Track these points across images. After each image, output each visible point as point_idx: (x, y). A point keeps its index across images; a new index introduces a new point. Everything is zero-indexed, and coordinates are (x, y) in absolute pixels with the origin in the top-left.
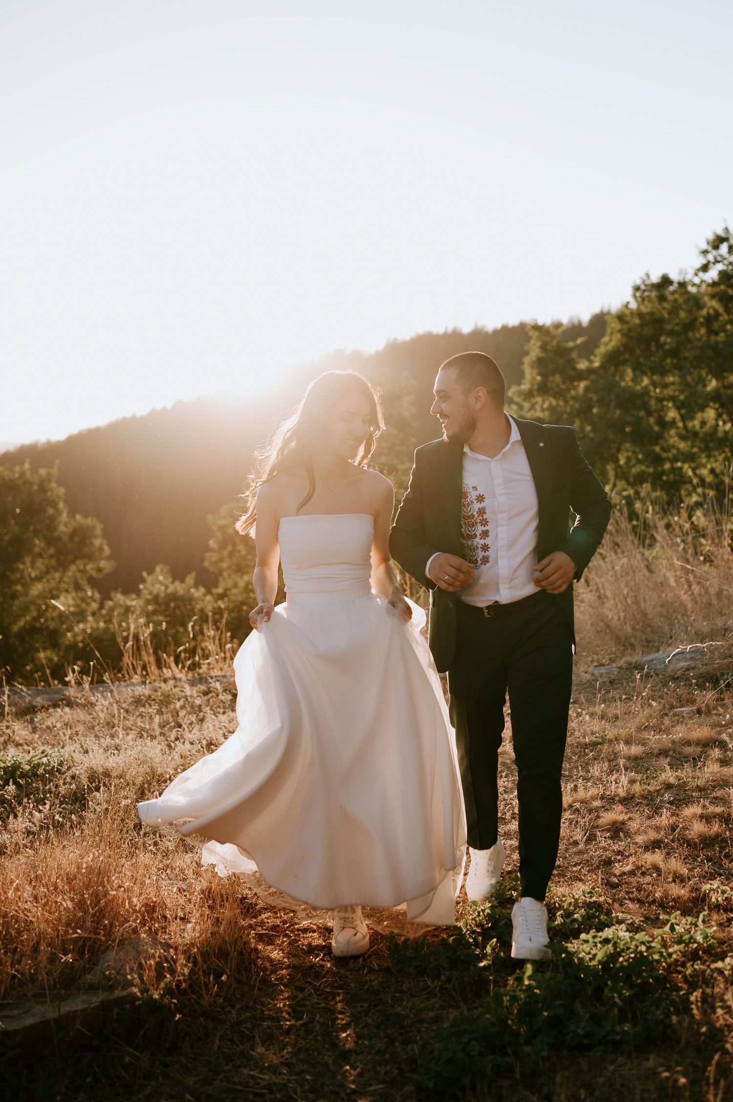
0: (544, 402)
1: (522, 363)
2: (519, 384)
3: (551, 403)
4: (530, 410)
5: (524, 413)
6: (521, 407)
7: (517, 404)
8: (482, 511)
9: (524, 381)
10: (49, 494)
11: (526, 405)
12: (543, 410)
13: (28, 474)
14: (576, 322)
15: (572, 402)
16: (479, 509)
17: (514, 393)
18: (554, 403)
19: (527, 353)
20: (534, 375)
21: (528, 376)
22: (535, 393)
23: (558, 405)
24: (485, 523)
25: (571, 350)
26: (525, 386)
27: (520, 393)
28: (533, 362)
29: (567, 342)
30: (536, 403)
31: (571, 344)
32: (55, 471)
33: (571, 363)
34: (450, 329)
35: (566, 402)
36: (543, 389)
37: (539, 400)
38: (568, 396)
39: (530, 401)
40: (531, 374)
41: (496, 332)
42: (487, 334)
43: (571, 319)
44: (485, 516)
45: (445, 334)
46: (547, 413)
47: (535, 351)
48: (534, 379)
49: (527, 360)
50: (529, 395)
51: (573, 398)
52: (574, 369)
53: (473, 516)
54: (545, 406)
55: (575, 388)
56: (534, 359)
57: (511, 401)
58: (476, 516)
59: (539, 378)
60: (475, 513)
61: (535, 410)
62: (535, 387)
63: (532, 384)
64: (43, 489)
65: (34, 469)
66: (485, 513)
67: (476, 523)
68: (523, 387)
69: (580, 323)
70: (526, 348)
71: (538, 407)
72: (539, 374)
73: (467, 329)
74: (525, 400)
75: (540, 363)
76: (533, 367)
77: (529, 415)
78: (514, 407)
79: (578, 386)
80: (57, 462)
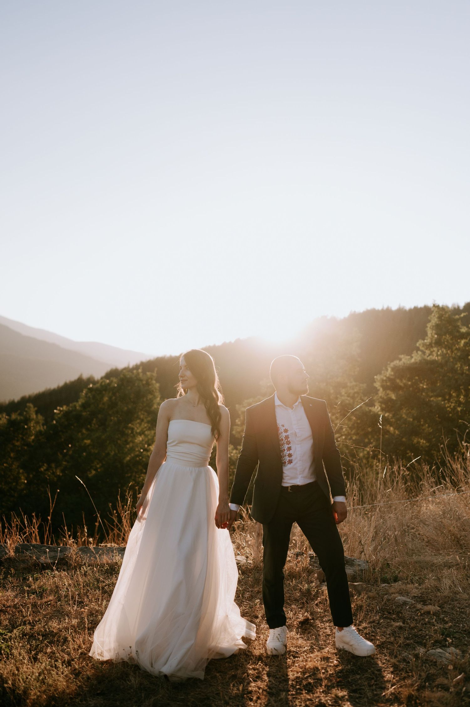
0: (438, 351)
1: (427, 327)
2: (424, 339)
3: (442, 352)
4: (429, 355)
5: (426, 357)
6: (424, 353)
7: (422, 351)
8: (287, 437)
9: (426, 338)
10: (150, 387)
11: (428, 352)
12: (437, 356)
13: (141, 375)
14: (456, 307)
15: (456, 352)
16: (286, 436)
17: (420, 345)
18: (445, 351)
19: (430, 321)
20: (433, 334)
21: (429, 335)
22: (433, 345)
23: (447, 353)
24: (289, 443)
25: (457, 320)
26: (427, 341)
27: (424, 345)
28: (433, 326)
29: (455, 315)
30: (434, 351)
31: (457, 317)
32: (155, 374)
33: (457, 328)
34: (385, 307)
35: (452, 352)
36: (438, 343)
37: (435, 349)
38: (454, 348)
39: (429, 350)
40: (432, 334)
41: (410, 310)
42: (405, 311)
43: (453, 305)
44: (289, 439)
45: (383, 310)
46: (439, 358)
47: (434, 320)
48: (433, 337)
49: (429, 325)
50: (430, 346)
51: (456, 349)
52: (458, 332)
53: (282, 440)
54: (439, 353)
55: (458, 343)
56: (434, 324)
57: (418, 349)
58: (284, 439)
59: (436, 336)
60: (283, 438)
61: (433, 355)
62: (434, 341)
63: (431, 339)
64: (148, 384)
65: (144, 372)
66: (289, 438)
67: (284, 443)
68: (426, 341)
69: (458, 307)
70: (429, 318)
71: (434, 354)
72: (436, 334)
73: (394, 308)
74: (427, 349)
75: (437, 327)
76: (433, 329)
77: (429, 358)
78: (420, 353)
79: (460, 342)
80: (156, 369)
